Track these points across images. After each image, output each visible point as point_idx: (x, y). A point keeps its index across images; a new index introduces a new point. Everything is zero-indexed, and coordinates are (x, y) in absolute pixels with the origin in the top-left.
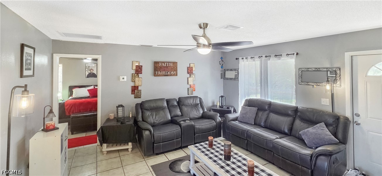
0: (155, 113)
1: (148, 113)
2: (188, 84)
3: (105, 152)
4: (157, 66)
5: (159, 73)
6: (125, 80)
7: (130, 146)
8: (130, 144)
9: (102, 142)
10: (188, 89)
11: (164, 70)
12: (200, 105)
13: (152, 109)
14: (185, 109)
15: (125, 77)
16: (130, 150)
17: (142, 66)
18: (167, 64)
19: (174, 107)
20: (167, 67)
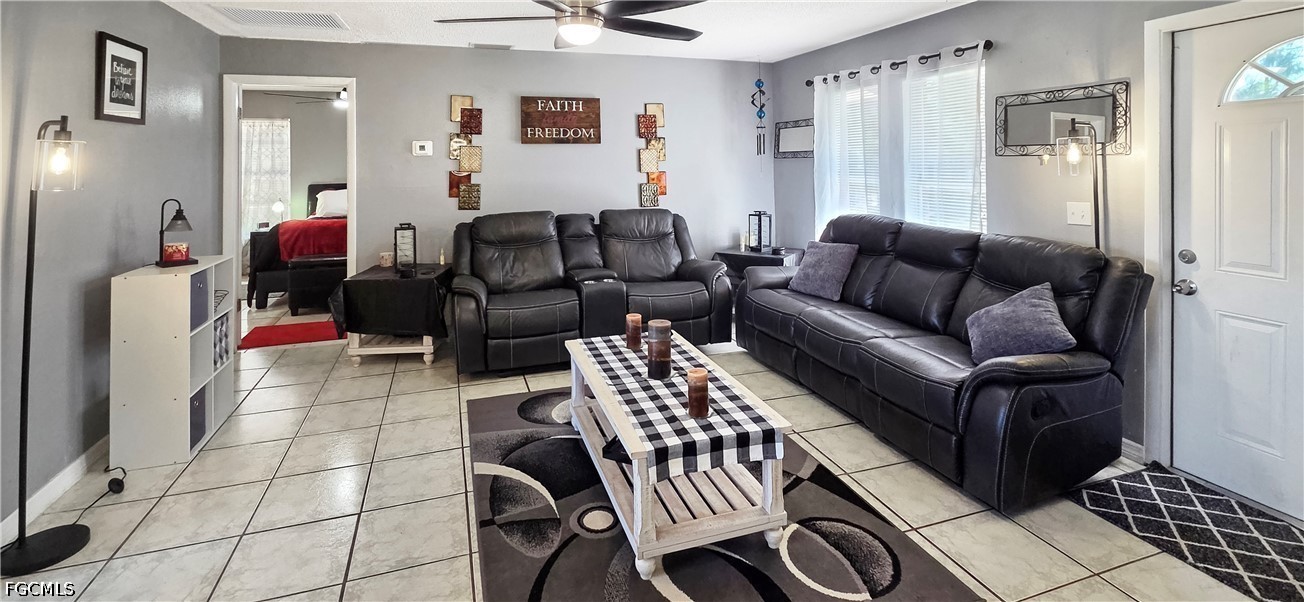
0: (513, 254)
1: (489, 253)
2: (640, 170)
3: (354, 358)
4: (531, 110)
5: (538, 132)
6: (429, 151)
7: (427, 346)
8: (428, 340)
9: (344, 326)
10: (641, 185)
11: (555, 125)
12: (673, 236)
13: (505, 243)
14: (617, 247)
15: (429, 145)
16: (428, 358)
17: (480, 110)
18: (563, 106)
19: (581, 241)
20: (563, 113)
